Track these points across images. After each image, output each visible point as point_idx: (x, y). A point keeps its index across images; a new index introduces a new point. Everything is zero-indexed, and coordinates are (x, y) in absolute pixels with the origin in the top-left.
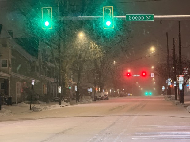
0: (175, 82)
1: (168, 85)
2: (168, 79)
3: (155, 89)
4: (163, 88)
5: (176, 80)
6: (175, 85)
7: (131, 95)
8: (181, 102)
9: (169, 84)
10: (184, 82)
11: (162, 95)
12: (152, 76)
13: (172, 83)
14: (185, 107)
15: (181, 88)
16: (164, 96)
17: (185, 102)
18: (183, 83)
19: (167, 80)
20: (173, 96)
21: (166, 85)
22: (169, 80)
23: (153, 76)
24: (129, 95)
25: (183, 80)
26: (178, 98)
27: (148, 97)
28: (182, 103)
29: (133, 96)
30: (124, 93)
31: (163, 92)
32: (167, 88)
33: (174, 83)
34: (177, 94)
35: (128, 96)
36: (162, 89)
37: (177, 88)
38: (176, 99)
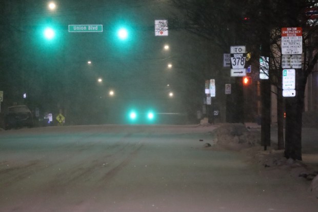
0: (263, 63)
1: (233, 74)
2: (233, 50)
3: (171, 94)
4: (211, 90)
5: (268, 53)
6: (263, 76)
7: (61, 119)
8: (287, 155)
9: (238, 70)
10: (304, 63)
11: (205, 121)
12: (157, 34)
13: (252, 65)
14: (305, 176)
15: (289, 87)
16: (212, 128)
17: (305, 158)
18: (297, 63)
19: (228, 51)
20: (255, 127)
21: (222, 76)
22: (238, 50)
23: (166, 33)
24: (51, 119)
25: (300, 51)
26: (274, 138)
27: (142, 128)
28: (291, 161)
30: (24, 110)
31: (211, 108)
32: (228, 90)
33: (257, 68)
34: (274, 119)
35: (45, 123)
36: (205, 96)
37: (273, 88)
38: (266, 142)
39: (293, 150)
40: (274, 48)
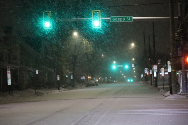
0: (151, 71)
1: (146, 73)
2: (145, 69)
3: (135, 77)
4: (142, 76)
5: (151, 69)
6: (151, 73)
7: (117, 81)
8: (155, 86)
9: (146, 72)
10: (158, 71)
11: (141, 81)
12: (132, 66)
13: (149, 71)
14: (158, 90)
15: (155, 75)
16: (142, 82)
17: (158, 87)
18: (156, 71)
19: (144, 69)
20: (149, 82)
21: (144, 73)
22: (146, 69)
23: (134, 66)
24: (115, 81)
25: (157, 69)
26: (153, 84)
27: (130, 83)
28: (156, 87)
29: (117, 82)
30: (110, 80)
31: (142, 79)
32: (145, 76)
33: (149, 72)
34: (153, 80)
35: (114, 82)
36: (141, 77)
37: (152, 75)
38: (151, 84)
39: (156, 85)
40: (152, 68)
